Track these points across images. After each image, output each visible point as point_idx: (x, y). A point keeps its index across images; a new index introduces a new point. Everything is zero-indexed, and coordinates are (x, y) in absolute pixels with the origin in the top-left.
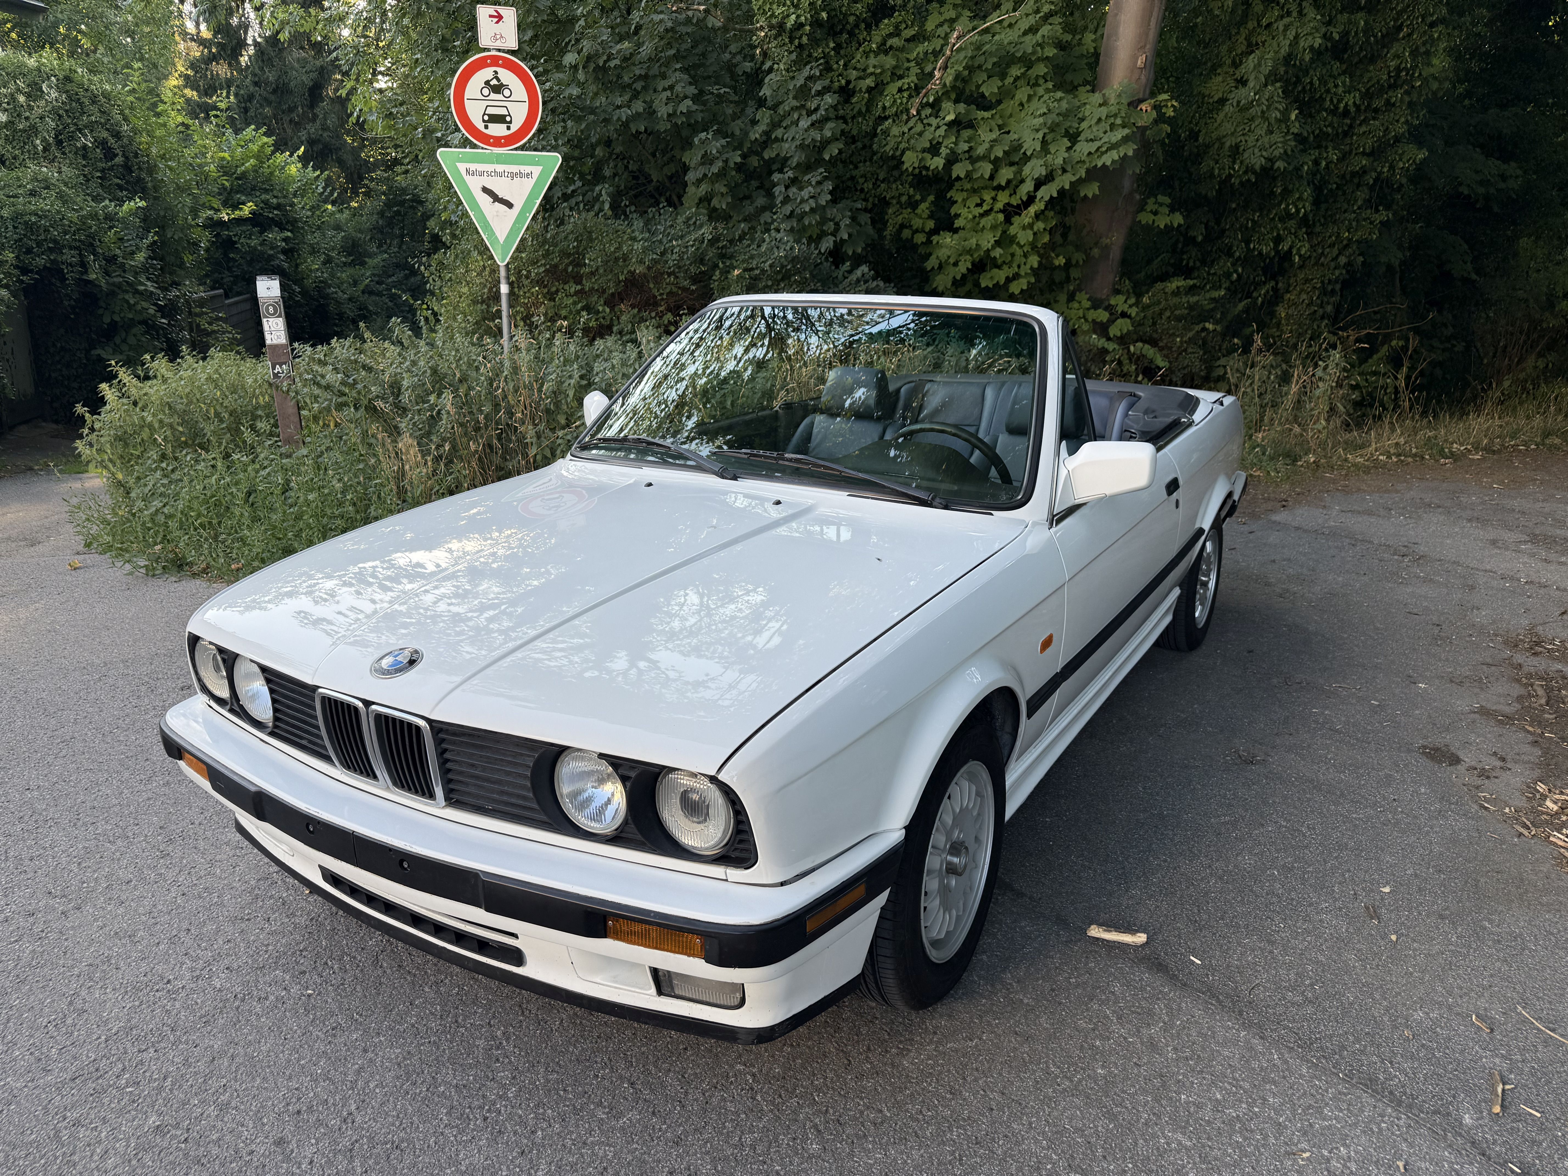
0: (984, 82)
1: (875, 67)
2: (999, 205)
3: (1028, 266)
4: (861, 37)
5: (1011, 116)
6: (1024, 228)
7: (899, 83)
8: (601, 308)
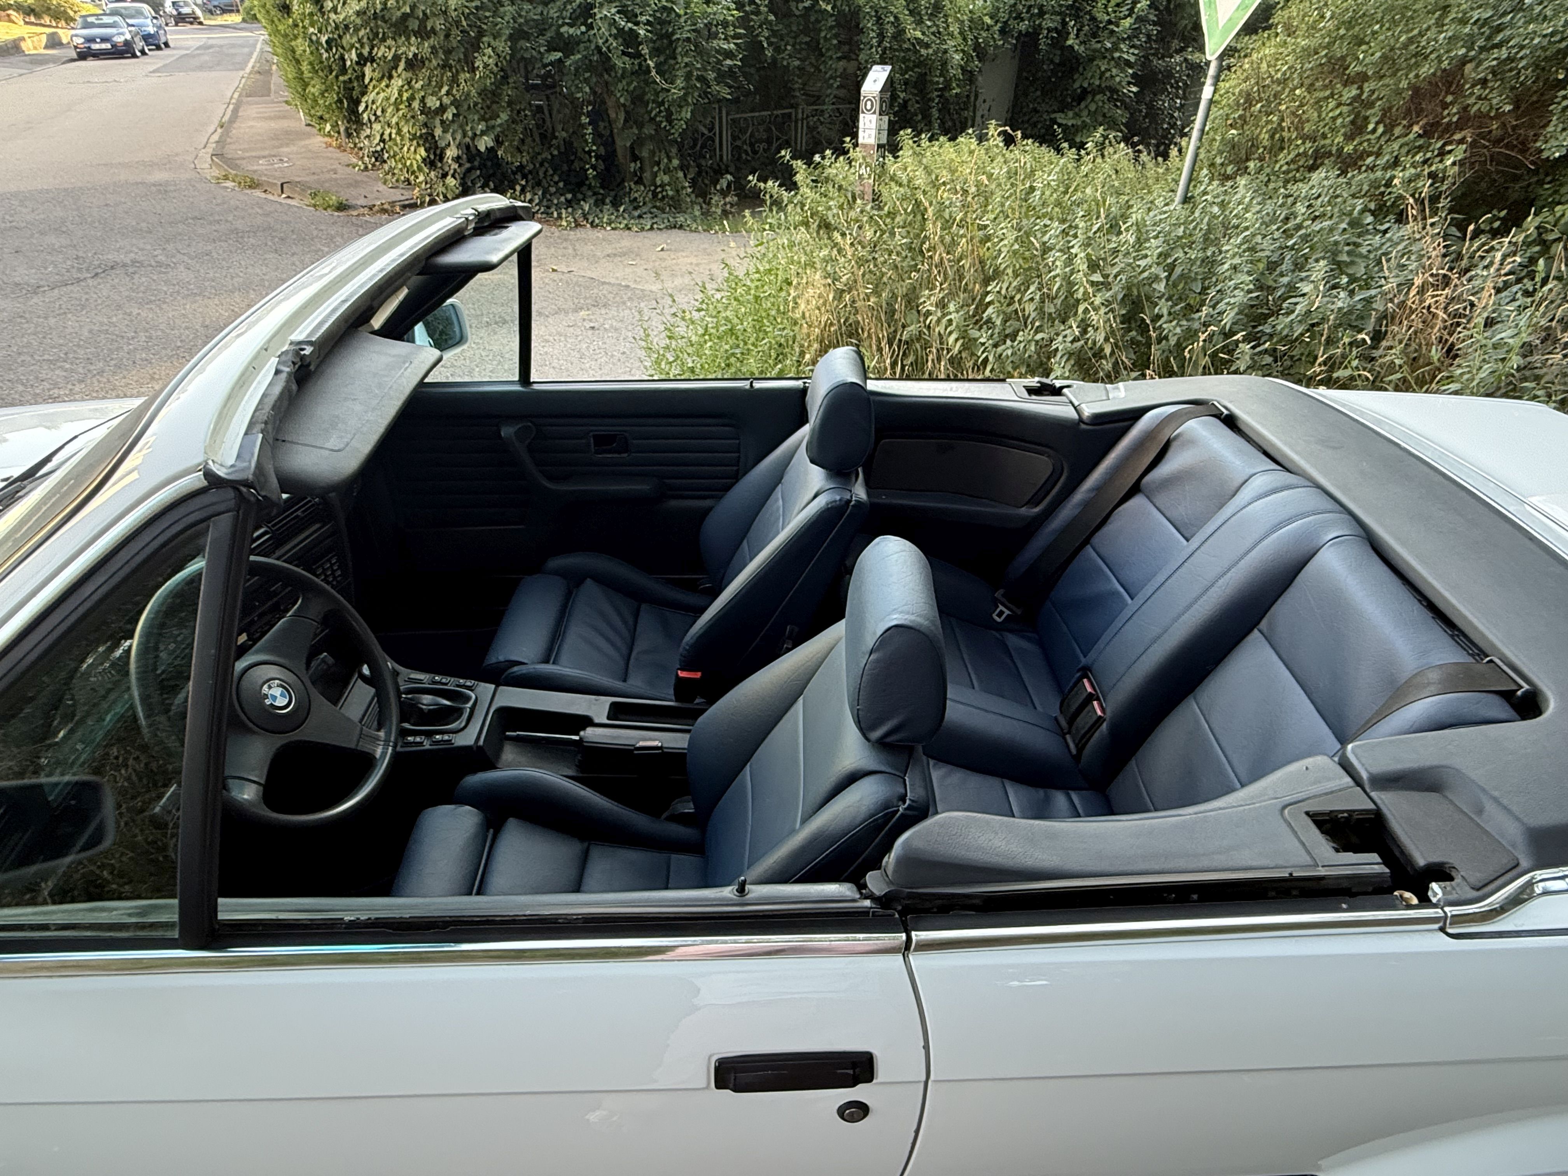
8: (1371, 127)
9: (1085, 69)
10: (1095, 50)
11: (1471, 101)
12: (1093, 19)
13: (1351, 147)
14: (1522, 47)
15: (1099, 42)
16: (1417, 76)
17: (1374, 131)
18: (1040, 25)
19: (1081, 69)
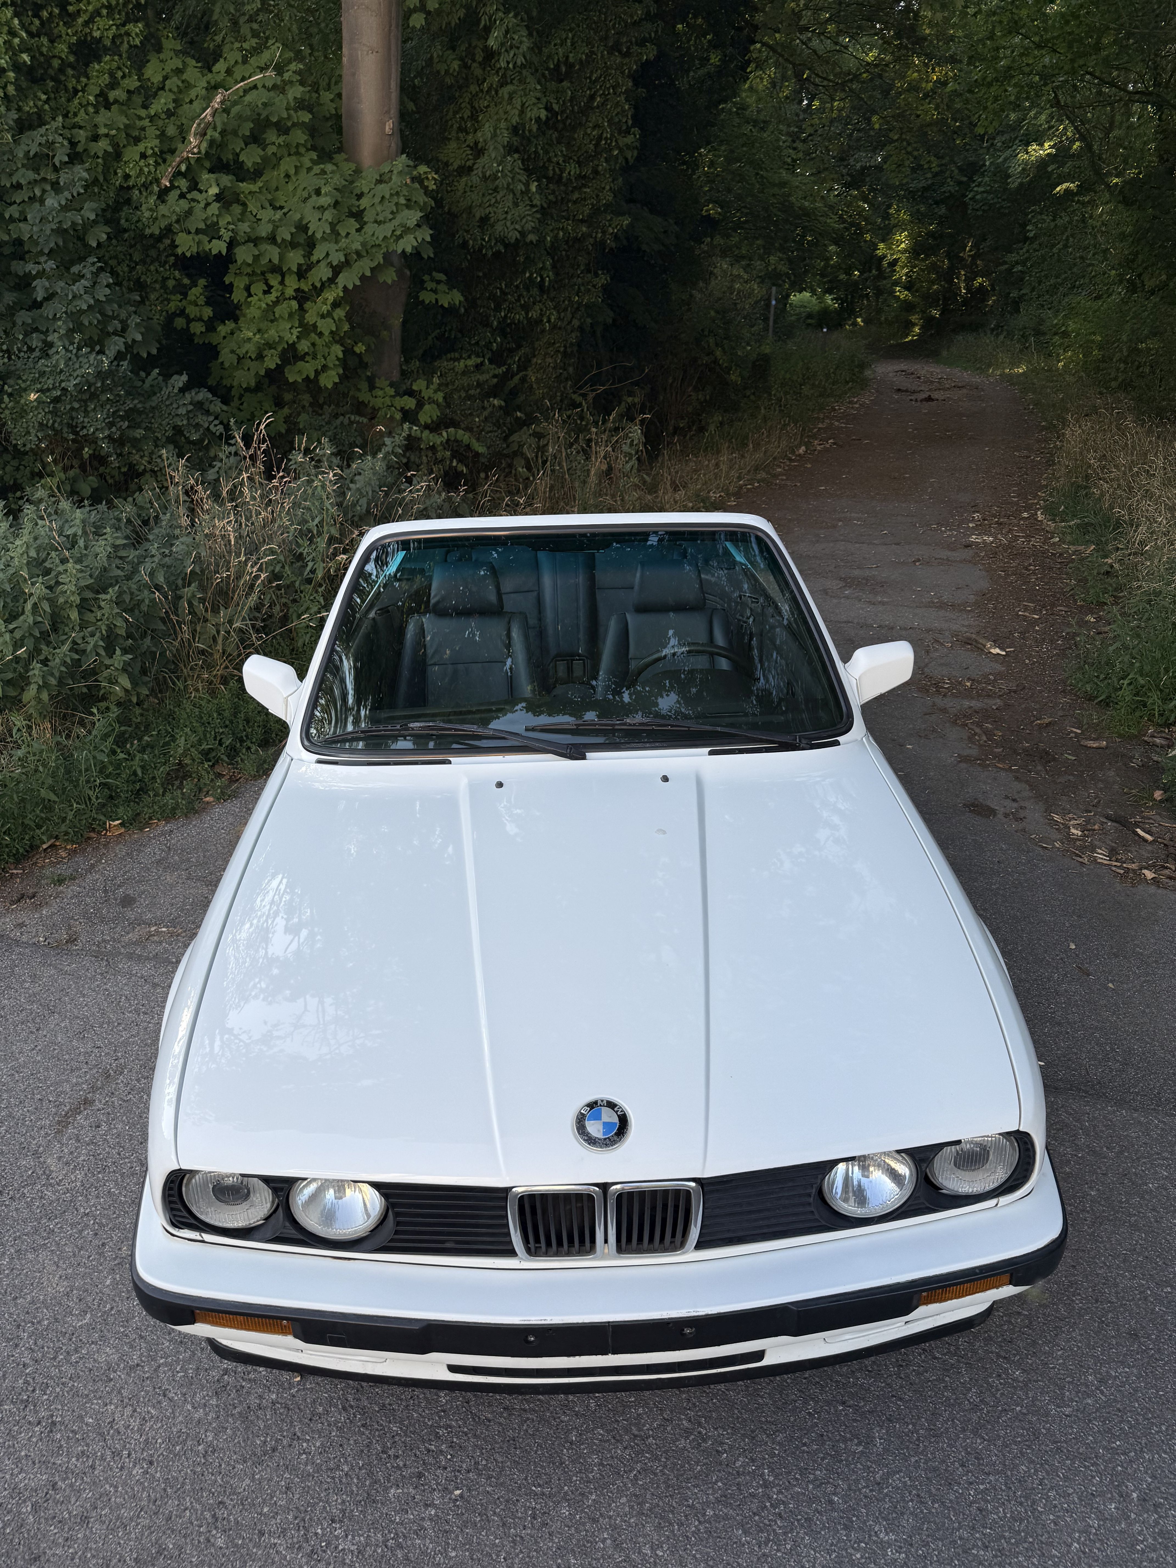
0: (242, 149)
1: (106, 125)
2: (290, 292)
3: (332, 357)
4: (70, 86)
5: (277, 189)
6: (323, 316)
7: (141, 147)
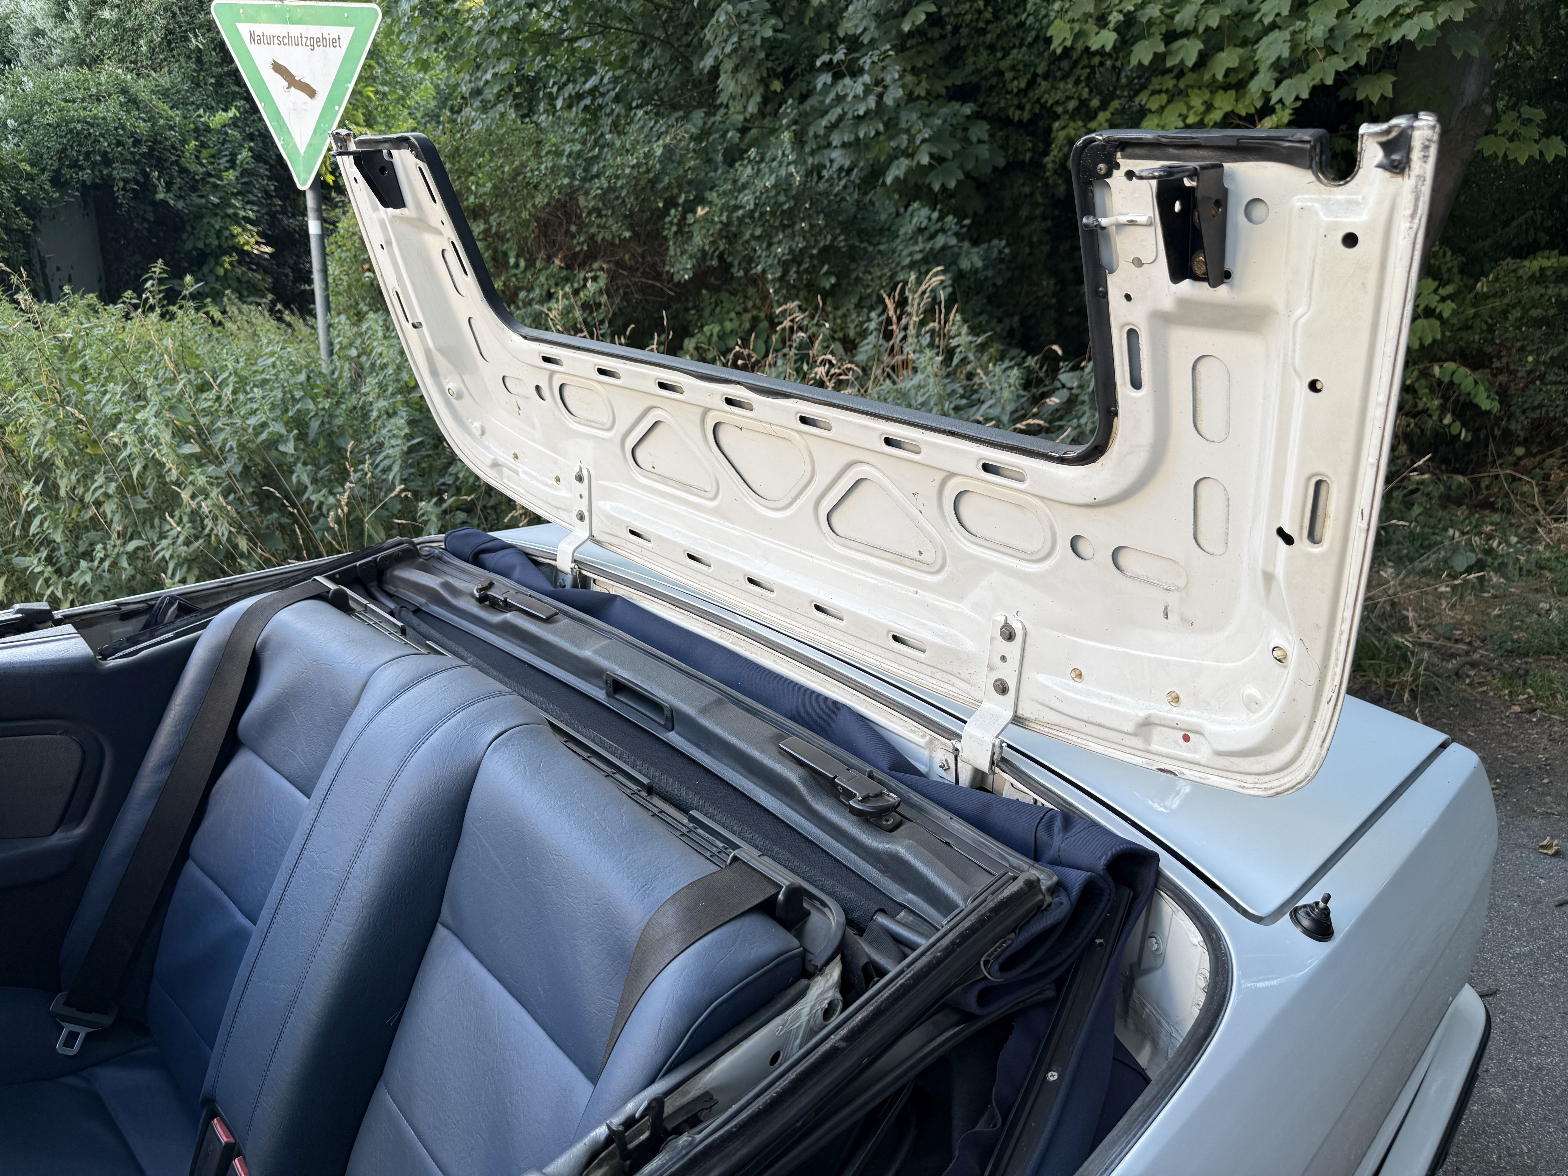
8: (512, 261)
9: (193, 228)
10: (200, 207)
11: (593, 230)
12: (184, 171)
13: (501, 284)
14: (617, 177)
15: (202, 197)
16: (534, 205)
17: (517, 265)
18: (110, 175)
19: (189, 228)
